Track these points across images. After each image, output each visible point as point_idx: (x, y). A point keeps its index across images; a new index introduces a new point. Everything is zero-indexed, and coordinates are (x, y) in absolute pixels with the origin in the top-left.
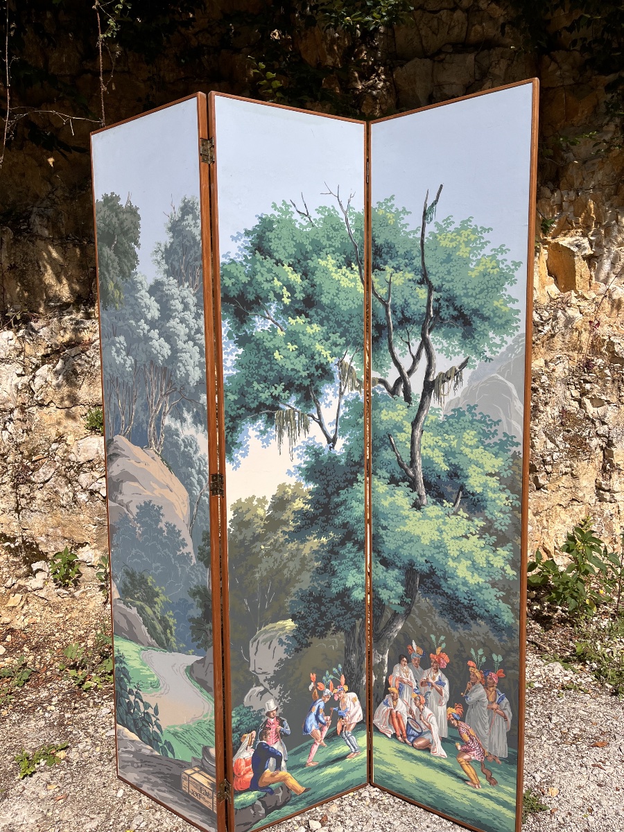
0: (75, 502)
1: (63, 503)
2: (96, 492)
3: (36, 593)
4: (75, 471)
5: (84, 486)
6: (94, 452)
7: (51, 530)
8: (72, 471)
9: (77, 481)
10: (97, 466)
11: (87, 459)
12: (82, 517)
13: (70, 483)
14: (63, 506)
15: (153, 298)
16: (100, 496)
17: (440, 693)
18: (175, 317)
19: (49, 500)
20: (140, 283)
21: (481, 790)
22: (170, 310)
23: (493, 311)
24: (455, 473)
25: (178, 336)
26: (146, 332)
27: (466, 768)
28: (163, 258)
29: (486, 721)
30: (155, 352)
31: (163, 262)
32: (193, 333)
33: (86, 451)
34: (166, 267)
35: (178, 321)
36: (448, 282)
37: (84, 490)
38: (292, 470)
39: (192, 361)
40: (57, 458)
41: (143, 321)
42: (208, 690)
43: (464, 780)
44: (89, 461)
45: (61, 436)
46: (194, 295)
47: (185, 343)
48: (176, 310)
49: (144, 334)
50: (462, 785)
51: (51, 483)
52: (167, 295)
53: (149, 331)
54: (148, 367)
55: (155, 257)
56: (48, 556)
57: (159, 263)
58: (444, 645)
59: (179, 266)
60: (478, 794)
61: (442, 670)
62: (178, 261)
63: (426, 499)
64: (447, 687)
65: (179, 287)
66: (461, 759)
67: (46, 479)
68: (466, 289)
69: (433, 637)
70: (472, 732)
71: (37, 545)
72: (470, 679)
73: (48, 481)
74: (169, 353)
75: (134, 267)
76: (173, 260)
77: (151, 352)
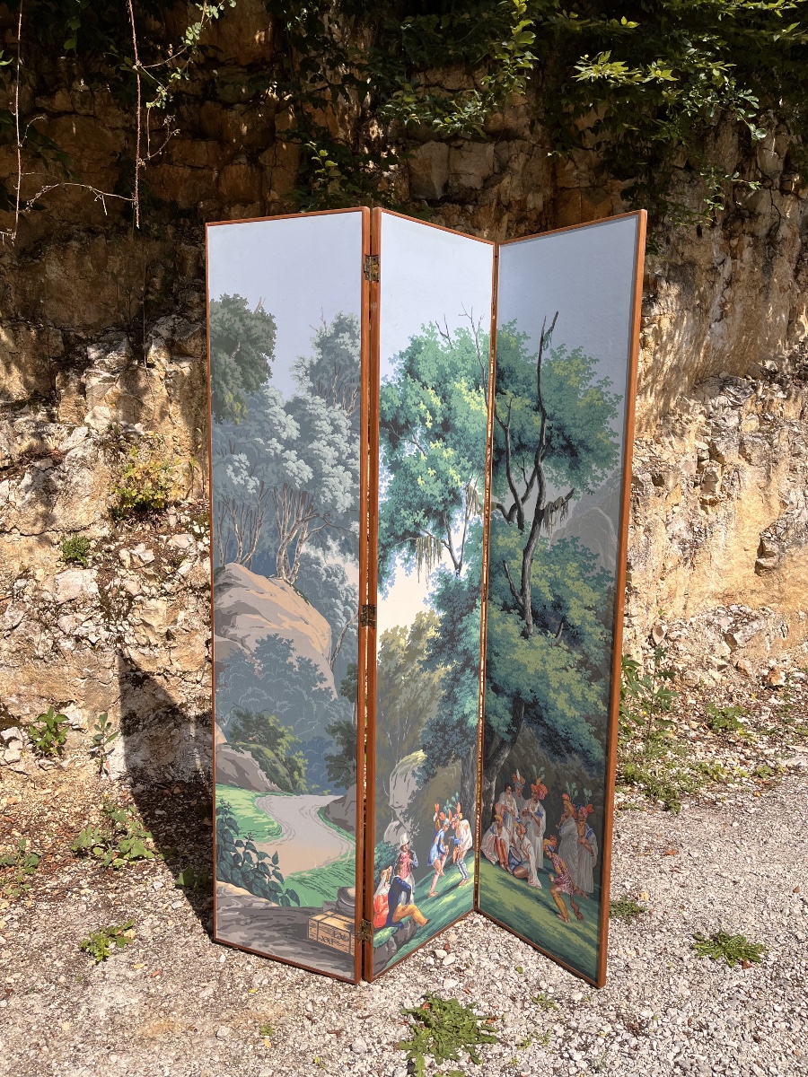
0: (56, 652)
1: (40, 653)
2: (83, 638)
3: (11, 767)
4: (52, 613)
5: (67, 632)
6: (77, 589)
7: (23, 688)
8: (49, 614)
9: (56, 626)
10: (81, 606)
11: (68, 598)
12: (66, 669)
13: (47, 628)
14: (38, 658)
15: (290, 416)
16: (88, 643)
17: (538, 823)
18: (321, 439)
19: (18, 651)
20: (273, 398)
21: (570, 925)
22: (314, 431)
23: (597, 443)
24: (558, 605)
25: (324, 459)
26: (278, 452)
27: (557, 900)
28: (307, 375)
29: (576, 854)
30: (291, 474)
31: (308, 378)
32: (344, 457)
33: (67, 587)
34: (311, 384)
35: (325, 443)
36: (560, 410)
37: (68, 636)
38: (428, 597)
39: (342, 487)
40: (26, 598)
41: (274, 440)
42: (348, 829)
43: (556, 913)
44: (70, 601)
45: (26, 571)
46: (348, 417)
47: (332, 467)
48: (323, 432)
49: (276, 454)
50: (554, 918)
51: (21, 628)
52: (311, 415)
53: (283, 451)
54: (280, 490)
55: (295, 372)
56: (21, 721)
57: (300, 379)
58: (543, 776)
59: (329, 385)
60: (567, 927)
61: (541, 801)
62: (328, 380)
63: (533, 629)
64: (544, 817)
65: (327, 407)
66: (553, 891)
67: (15, 624)
68: (575, 419)
69: (534, 767)
70: (563, 865)
71: (6, 708)
72: (564, 812)
73: (16, 627)
74: (311, 476)
75: (264, 380)
76: (322, 378)
77: (285, 475)
